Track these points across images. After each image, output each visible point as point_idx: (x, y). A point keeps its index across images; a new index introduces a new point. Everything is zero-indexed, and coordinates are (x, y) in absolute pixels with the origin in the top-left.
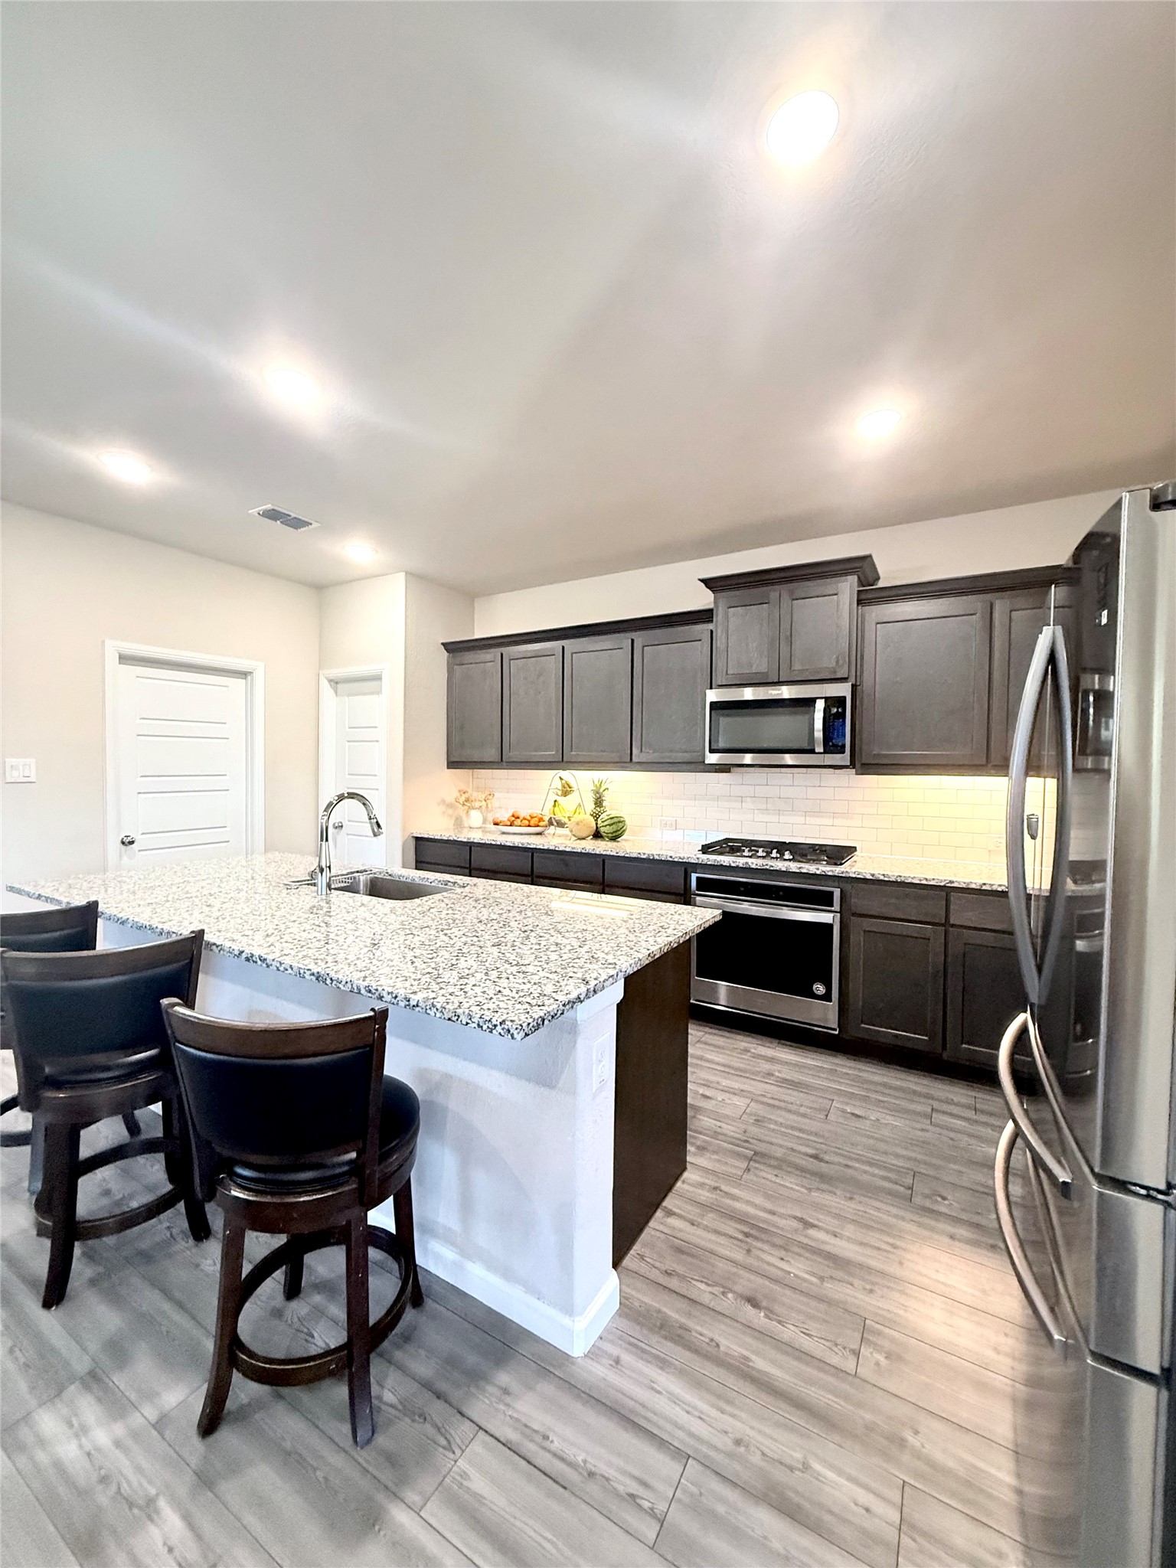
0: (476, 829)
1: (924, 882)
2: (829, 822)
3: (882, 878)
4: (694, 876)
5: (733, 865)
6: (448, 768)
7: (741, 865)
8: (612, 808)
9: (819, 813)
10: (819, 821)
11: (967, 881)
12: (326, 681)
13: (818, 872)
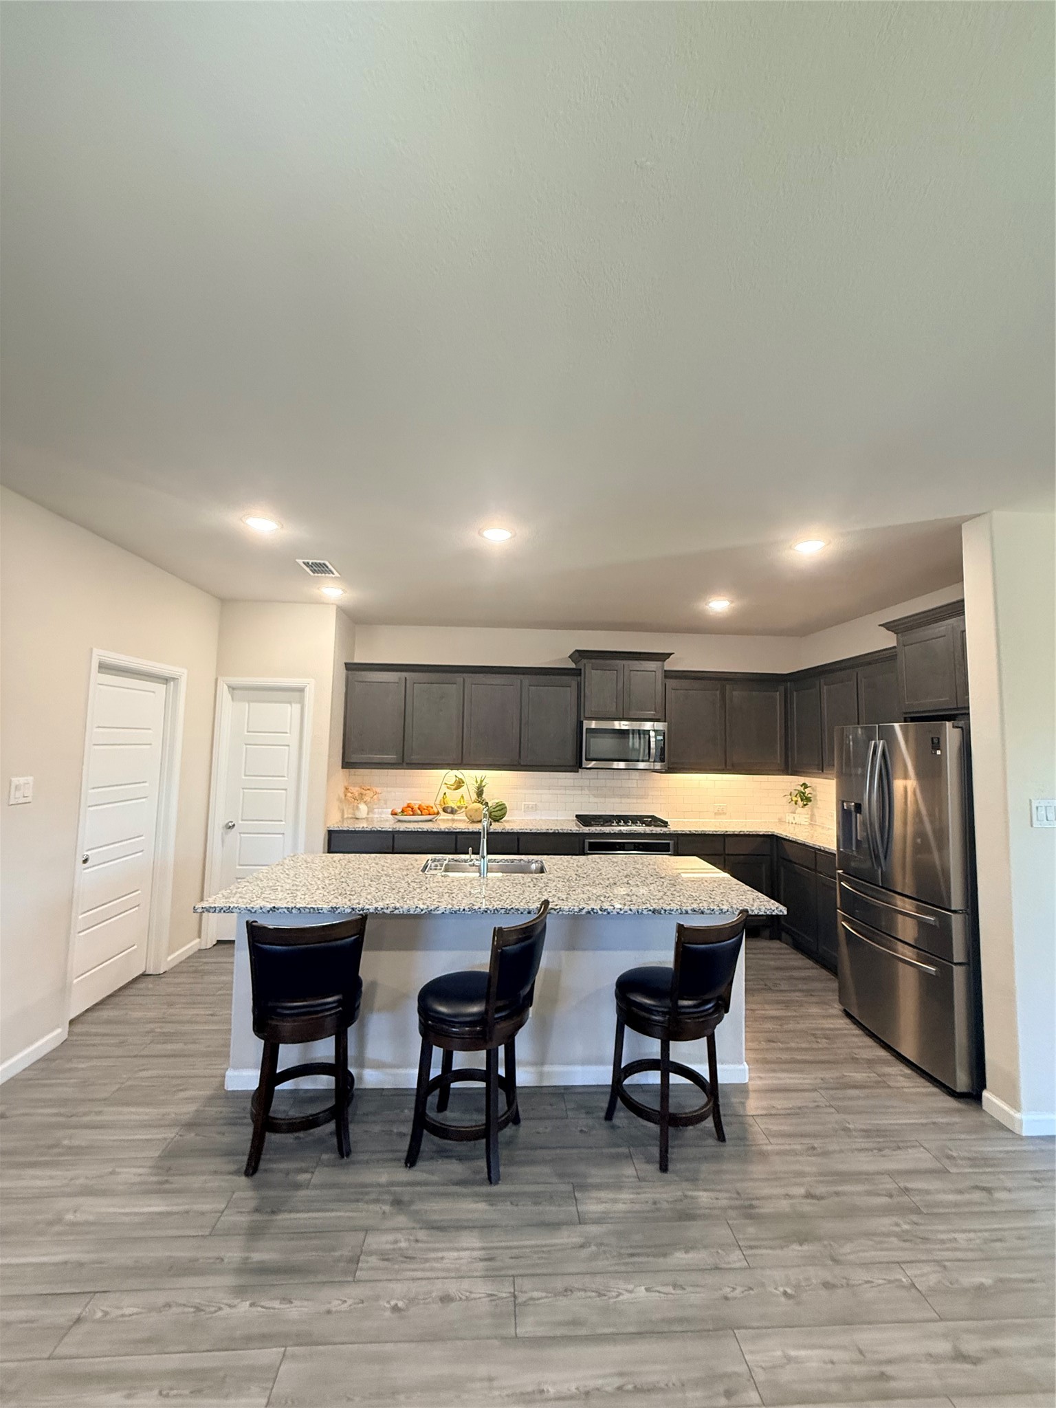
0: (382, 819)
1: (714, 833)
2: (635, 801)
3: (694, 832)
4: (587, 841)
5: (612, 832)
6: (343, 768)
7: (617, 832)
8: (492, 798)
9: (628, 796)
10: (628, 800)
11: (733, 830)
12: (226, 687)
13: (662, 832)
